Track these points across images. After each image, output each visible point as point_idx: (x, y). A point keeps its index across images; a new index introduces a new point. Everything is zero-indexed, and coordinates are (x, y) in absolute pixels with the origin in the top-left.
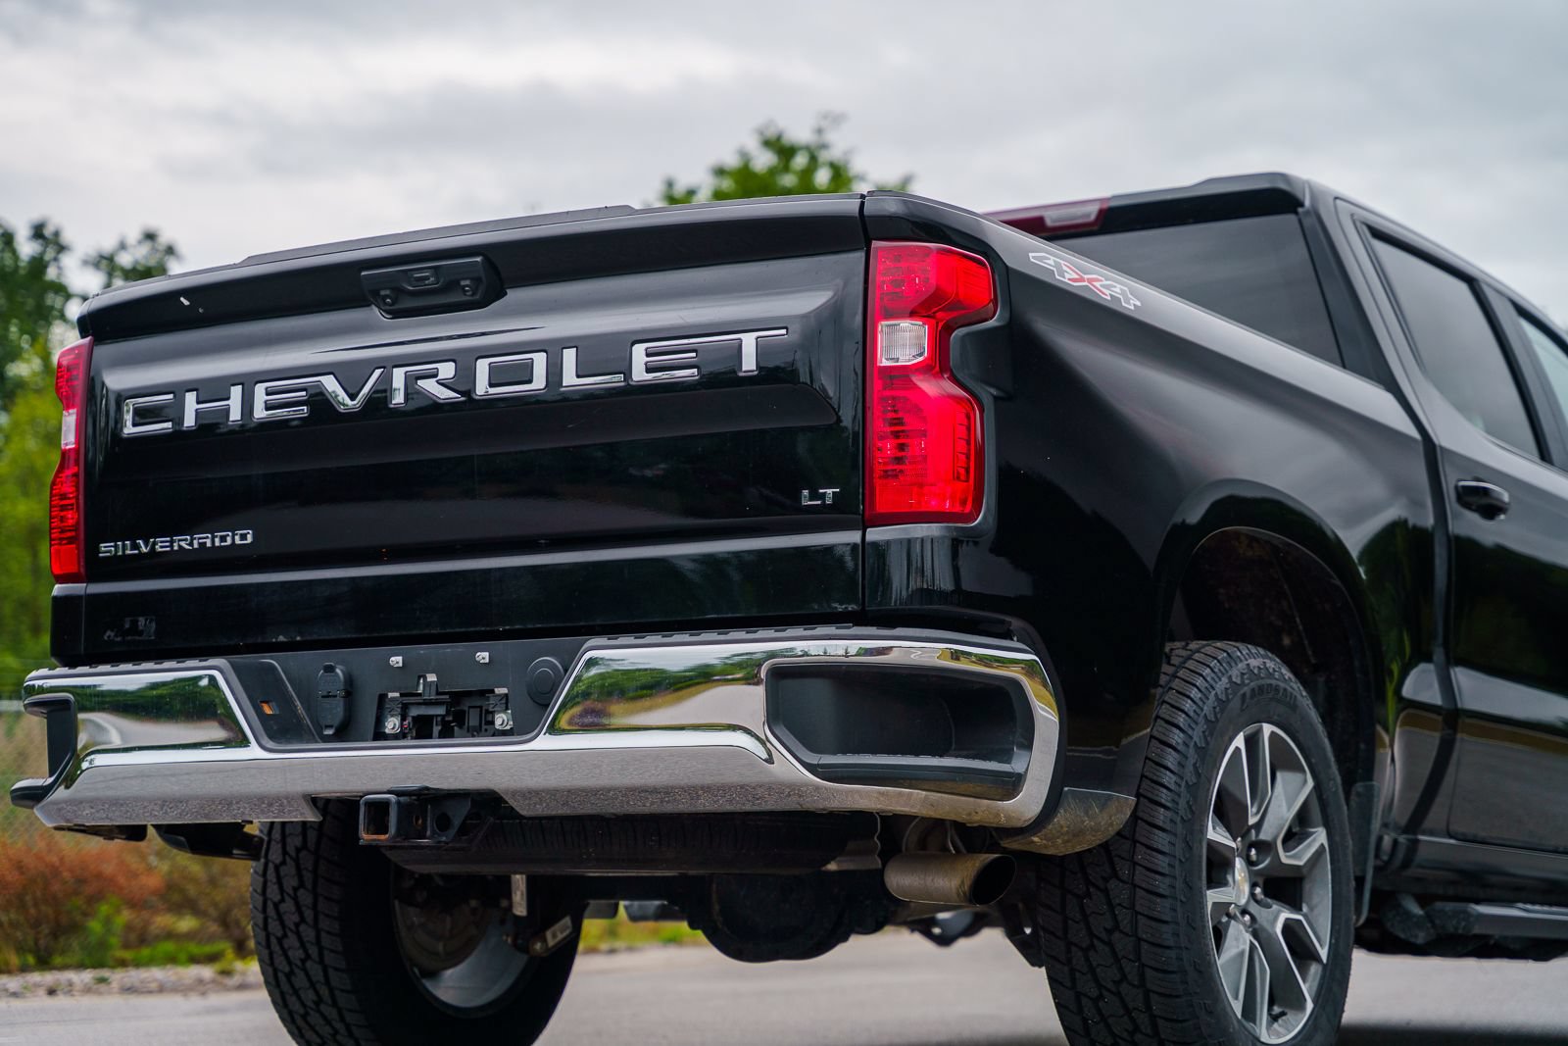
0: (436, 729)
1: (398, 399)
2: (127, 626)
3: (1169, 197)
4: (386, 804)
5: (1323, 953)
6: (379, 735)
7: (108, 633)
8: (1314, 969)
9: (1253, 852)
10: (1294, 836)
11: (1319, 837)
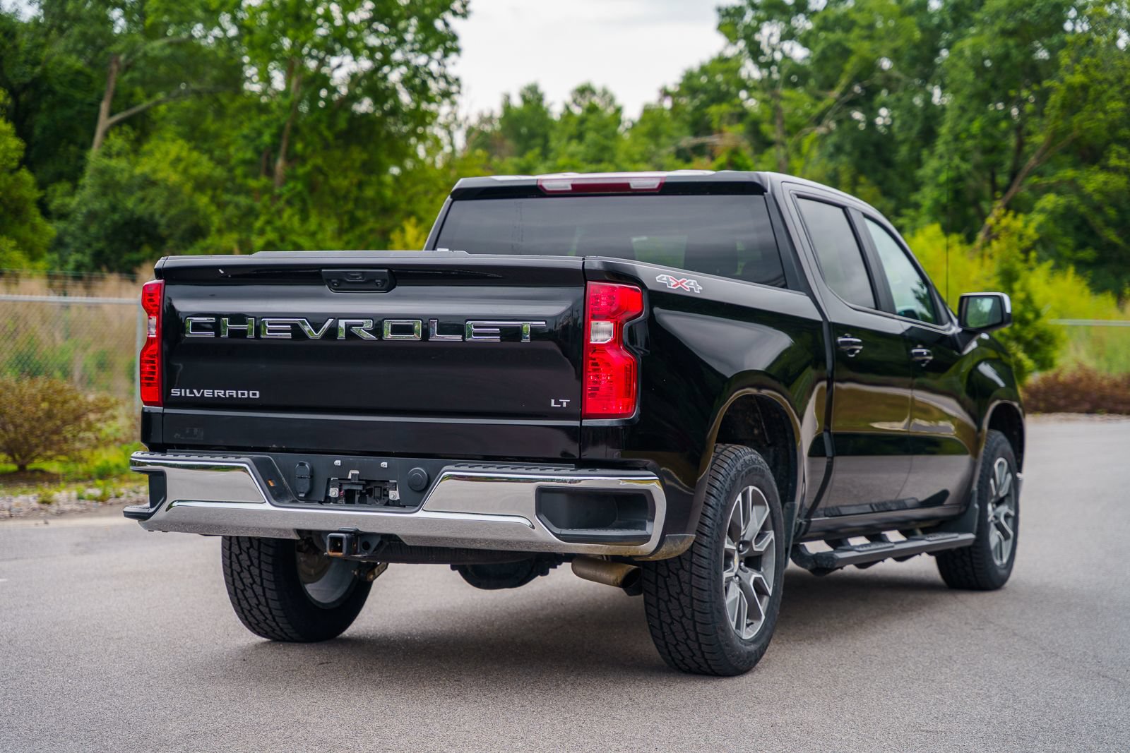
0: (357, 497)
1: (342, 335)
2: (187, 432)
3: (697, 180)
4: (340, 539)
5: (770, 591)
6: (328, 500)
7: (177, 434)
8: (766, 599)
9: (741, 545)
10: (760, 536)
11: (771, 535)
